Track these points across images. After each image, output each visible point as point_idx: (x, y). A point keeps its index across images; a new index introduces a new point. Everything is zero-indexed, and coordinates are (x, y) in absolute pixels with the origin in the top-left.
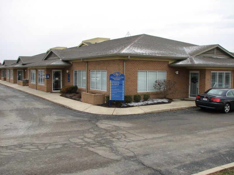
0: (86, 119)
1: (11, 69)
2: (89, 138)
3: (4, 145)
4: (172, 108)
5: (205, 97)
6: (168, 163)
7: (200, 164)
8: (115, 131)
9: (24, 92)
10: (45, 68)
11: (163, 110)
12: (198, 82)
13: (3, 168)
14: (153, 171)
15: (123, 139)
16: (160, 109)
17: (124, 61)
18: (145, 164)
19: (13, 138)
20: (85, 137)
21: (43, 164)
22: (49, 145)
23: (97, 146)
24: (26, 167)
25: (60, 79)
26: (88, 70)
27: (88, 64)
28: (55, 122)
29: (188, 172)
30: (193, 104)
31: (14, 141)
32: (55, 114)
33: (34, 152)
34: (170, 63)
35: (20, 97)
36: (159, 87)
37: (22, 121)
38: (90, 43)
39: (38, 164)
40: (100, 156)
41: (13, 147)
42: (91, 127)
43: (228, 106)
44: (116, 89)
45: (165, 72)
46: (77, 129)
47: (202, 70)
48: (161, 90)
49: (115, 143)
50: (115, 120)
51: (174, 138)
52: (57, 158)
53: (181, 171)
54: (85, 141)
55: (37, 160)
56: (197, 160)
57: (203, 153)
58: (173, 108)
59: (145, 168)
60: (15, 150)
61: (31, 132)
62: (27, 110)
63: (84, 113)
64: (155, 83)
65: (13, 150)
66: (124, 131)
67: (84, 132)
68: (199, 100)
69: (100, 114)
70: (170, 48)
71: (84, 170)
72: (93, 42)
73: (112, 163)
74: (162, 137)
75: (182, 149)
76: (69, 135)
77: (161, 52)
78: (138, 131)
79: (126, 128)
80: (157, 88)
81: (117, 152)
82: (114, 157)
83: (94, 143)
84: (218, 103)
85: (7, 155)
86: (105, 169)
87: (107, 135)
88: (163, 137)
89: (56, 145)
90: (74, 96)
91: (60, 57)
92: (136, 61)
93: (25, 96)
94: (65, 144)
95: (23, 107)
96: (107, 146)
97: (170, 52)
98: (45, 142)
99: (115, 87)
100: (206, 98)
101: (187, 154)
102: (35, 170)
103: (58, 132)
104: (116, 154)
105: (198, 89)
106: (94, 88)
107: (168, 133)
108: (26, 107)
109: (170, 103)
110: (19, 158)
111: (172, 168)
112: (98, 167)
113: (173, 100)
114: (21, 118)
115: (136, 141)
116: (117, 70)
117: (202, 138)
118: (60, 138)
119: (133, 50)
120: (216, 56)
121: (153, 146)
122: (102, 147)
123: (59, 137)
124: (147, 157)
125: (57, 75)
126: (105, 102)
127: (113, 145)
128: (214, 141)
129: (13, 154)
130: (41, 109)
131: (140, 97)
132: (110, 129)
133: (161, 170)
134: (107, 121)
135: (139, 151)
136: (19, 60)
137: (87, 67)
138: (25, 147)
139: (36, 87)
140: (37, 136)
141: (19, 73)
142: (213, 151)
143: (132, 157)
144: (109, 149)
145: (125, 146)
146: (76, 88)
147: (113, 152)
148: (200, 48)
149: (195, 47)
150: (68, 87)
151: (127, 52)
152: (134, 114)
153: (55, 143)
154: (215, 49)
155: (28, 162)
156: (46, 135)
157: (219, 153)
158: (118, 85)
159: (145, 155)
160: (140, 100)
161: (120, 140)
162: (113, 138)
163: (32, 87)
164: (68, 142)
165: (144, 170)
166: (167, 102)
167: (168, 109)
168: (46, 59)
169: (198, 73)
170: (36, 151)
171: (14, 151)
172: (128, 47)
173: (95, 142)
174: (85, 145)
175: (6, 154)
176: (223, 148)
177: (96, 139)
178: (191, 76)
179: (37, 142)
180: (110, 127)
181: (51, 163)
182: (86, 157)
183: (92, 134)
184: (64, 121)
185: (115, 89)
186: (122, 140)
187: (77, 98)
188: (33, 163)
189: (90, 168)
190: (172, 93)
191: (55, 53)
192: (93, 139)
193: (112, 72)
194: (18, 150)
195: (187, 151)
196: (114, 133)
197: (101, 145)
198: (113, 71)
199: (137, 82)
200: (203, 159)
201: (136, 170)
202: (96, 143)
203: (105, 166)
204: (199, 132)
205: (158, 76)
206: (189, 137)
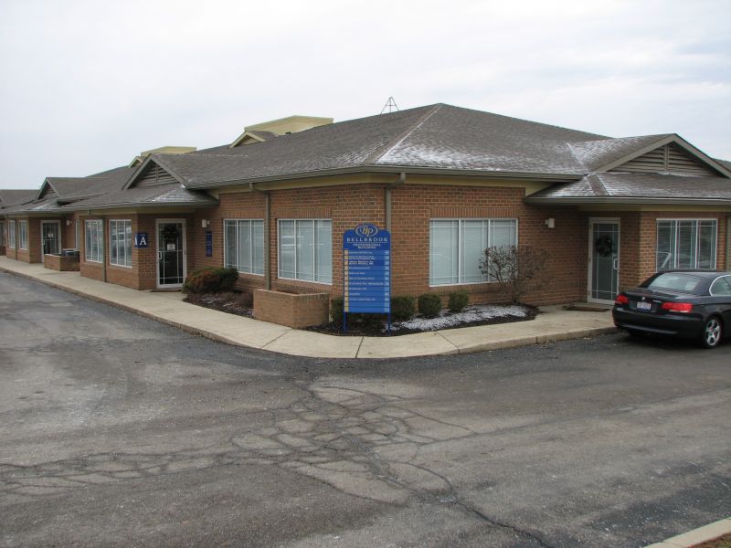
0: (275, 374)
1: (22, 219)
2: (295, 435)
3: (28, 463)
4: (541, 334)
5: (644, 298)
6: (561, 511)
7: (660, 512)
8: (374, 411)
9: (66, 290)
10: (135, 212)
11: (515, 341)
12: (616, 252)
13: (34, 536)
14: (517, 536)
15: (403, 435)
16: (504, 340)
17: (385, 188)
18: (486, 513)
19: (53, 438)
20: (282, 431)
21: (162, 522)
22: (171, 460)
23: (325, 459)
24: (109, 531)
25: (181, 248)
26: (270, 219)
27: (270, 200)
28: (181, 385)
29: (628, 538)
30: (607, 321)
31: (59, 449)
32: (174, 358)
33: (126, 483)
34: (529, 192)
35: (54, 305)
36: (497, 269)
37: (72, 382)
38: (268, 134)
39: (147, 523)
40: (340, 491)
41: (58, 467)
42: (297, 399)
43: (715, 327)
44: (365, 276)
45: (515, 221)
46: (253, 406)
47: (630, 215)
48: (504, 277)
49: (381, 448)
50: (367, 376)
51: (563, 431)
52: (205, 502)
53: (607, 536)
54: (283, 444)
55: (141, 508)
56: (648, 498)
57: (663, 476)
58: (546, 334)
59: (489, 527)
60: (65, 479)
61: (109, 419)
62: (86, 346)
63: (268, 353)
64: (484, 256)
65: (59, 477)
66: (400, 409)
67: (274, 415)
68: (625, 309)
69: (317, 359)
70: (526, 146)
71: (298, 538)
72: (280, 132)
73: (381, 514)
74: (522, 427)
75: (594, 464)
76: (229, 427)
77: (500, 158)
78: (445, 409)
79: (405, 399)
80: (489, 271)
81: (391, 478)
82: (385, 495)
83: (312, 449)
84: (686, 318)
85: (41, 493)
86: (364, 532)
87: (350, 424)
88: (526, 427)
89: (192, 457)
90: (228, 301)
91: (179, 180)
92: (425, 187)
93: (72, 302)
94: (222, 455)
95: (70, 339)
96: (357, 458)
97: (528, 159)
98: (158, 451)
99: (362, 271)
100: (648, 300)
101: (611, 479)
102: (141, 543)
103: (193, 418)
104: (390, 485)
105: (618, 276)
106: (291, 275)
107: (539, 413)
108: (80, 337)
109: (533, 319)
110: (82, 503)
111: (574, 525)
112: (339, 526)
113: (541, 308)
114: (70, 374)
115: (447, 440)
116: (365, 216)
117: (649, 428)
118: (203, 436)
119: (414, 153)
120: (668, 170)
121: (502, 456)
122: (339, 463)
123: (199, 431)
124: (490, 492)
125: (171, 234)
126: (331, 320)
127: (373, 454)
128: (688, 437)
129: (60, 489)
130: (129, 345)
131: (439, 302)
132: (358, 405)
133: (541, 534)
134: (343, 379)
135: (459, 473)
136: (47, 188)
137: (267, 209)
138: (97, 468)
139: (105, 276)
140: (128, 431)
141: (47, 231)
142: (693, 469)
143: (443, 493)
144: (363, 469)
145: (414, 458)
146: (232, 275)
147: (379, 479)
148: (619, 145)
149: (603, 143)
150: (207, 273)
151: (395, 160)
152: (426, 357)
153: (189, 454)
154: (666, 148)
155: (114, 517)
156: (155, 427)
157: (713, 475)
158: (371, 263)
159: (481, 486)
160: (440, 309)
161: (395, 439)
162: (370, 433)
163: (92, 274)
164: (231, 449)
165: (489, 533)
166: (524, 315)
167: (529, 339)
168: (133, 185)
169: (616, 225)
170: (133, 478)
171: (62, 480)
172: (397, 146)
173: (318, 448)
174: (287, 458)
175: (36, 491)
176: (723, 459)
177: (319, 437)
178: (595, 234)
179: (134, 450)
180: (354, 398)
181: (187, 518)
182: (295, 496)
183: (303, 420)
184: (207, 381)
185: (360, 276)
186: (401, 440)
187: (239, 309)
188: (129, 520)
189: (316, 530)
190: (539, 287)
191: (162, 166)
192: (306, 438)
193: (350, 223)
194: (73, 478)
195: (611, 470)
196: (370, 416)
197: (338, 455)
198: (352, 220)
199: (428, 253)
200: (667, 494)
201: (464, 536)
202: (319, 450)
203: (361, 525)
204: (635, 408)
205: (492, 236)
206: (607, 424)
